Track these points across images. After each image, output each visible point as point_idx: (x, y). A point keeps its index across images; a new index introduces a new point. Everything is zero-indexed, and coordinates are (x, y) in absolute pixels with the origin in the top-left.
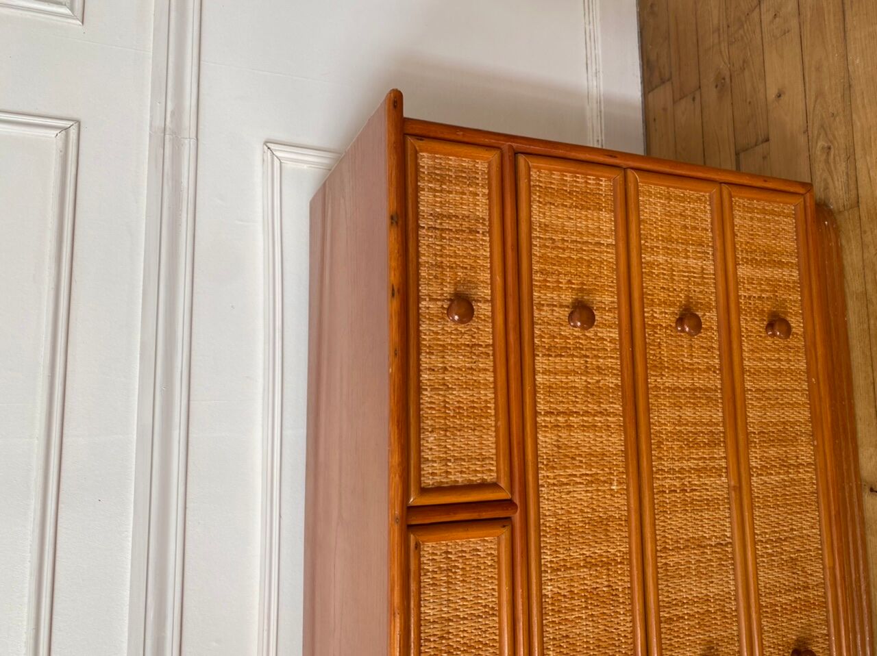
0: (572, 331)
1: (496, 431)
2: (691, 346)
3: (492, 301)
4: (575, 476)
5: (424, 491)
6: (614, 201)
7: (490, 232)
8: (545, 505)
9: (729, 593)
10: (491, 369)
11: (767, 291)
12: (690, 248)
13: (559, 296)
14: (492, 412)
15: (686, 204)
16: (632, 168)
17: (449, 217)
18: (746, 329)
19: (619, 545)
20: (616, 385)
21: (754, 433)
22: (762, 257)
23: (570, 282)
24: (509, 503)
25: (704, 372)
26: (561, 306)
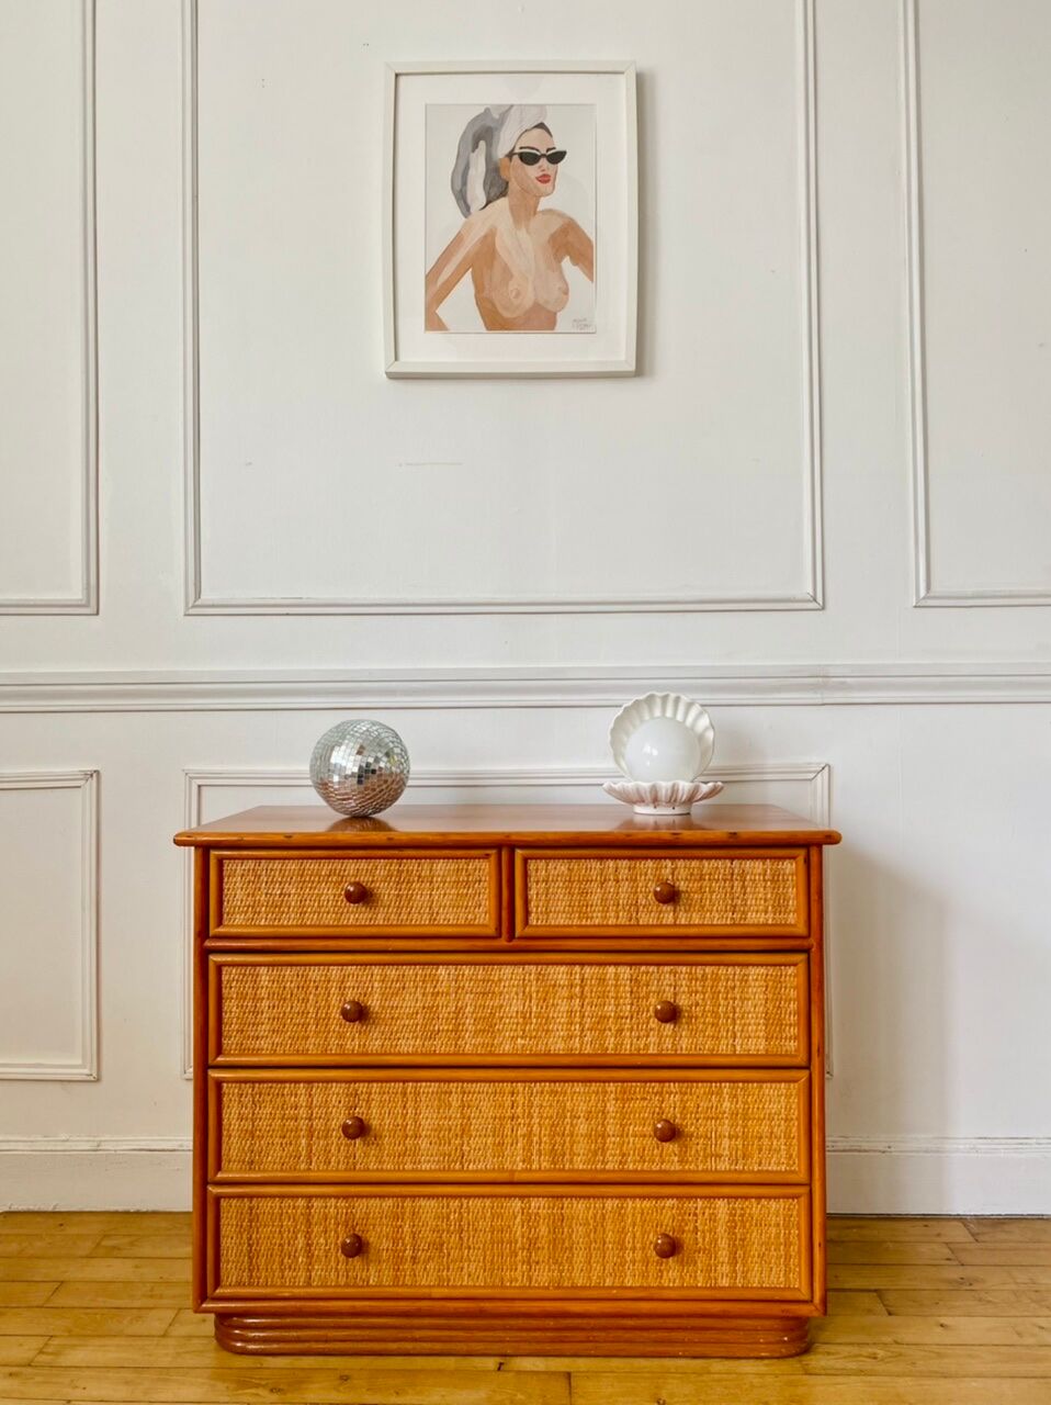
0: (654, 1003)
1: (568, 926)
2: (645, 1136)
3: (675, 925)
4: (530, 1001)
5: (526, 860)
6: (775, 1055)
7: (734, 925)
8: (508, 970)
9: (420, 1162)
10: (619, 923)
11: (704, 1240)
12: (739, 1142)
13: (684, 992)
14: (584, 922)
15: (783, 1141)
16: (810, 1075)
17: (743, 887)
18: (664, 1207)
19: (471, 1045)
20: (607, 1049)
21: (562, 1208)
22: (739, 1236)
23: (697, 1005)
24: (511, 936)
25: (621, 1150)
26: (675, 994)
